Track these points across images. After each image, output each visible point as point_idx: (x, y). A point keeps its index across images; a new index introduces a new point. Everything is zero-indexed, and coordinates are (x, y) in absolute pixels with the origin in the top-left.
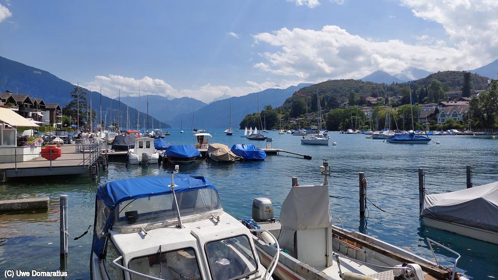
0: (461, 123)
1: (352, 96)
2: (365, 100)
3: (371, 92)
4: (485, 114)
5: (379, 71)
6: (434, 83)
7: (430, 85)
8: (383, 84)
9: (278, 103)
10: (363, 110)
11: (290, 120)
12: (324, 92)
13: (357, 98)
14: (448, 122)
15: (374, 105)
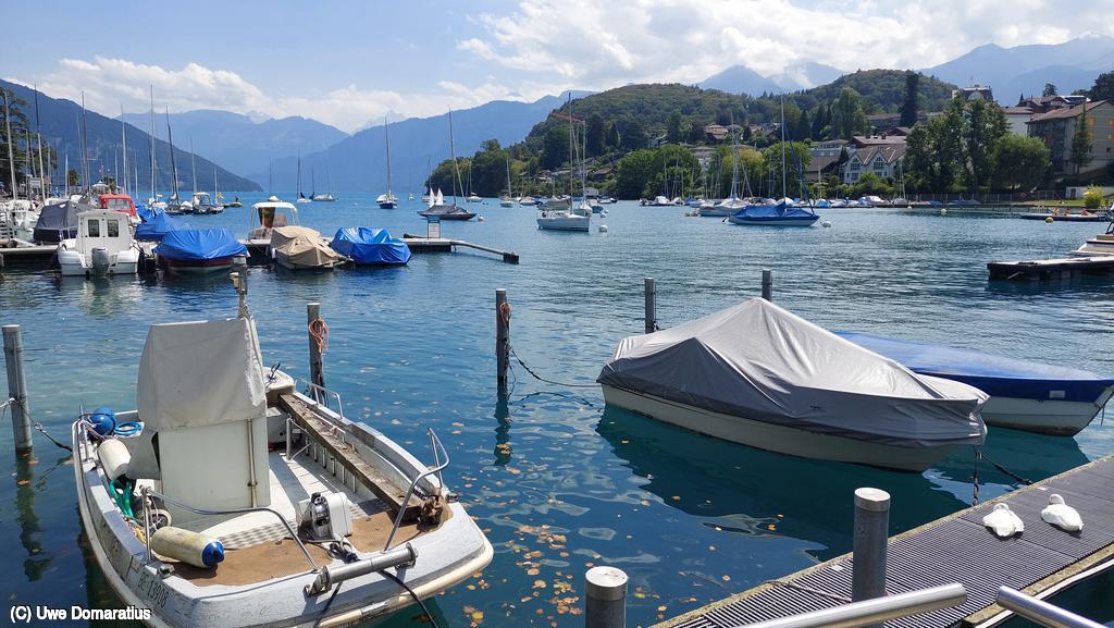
0: (890, 181)
1: (676, 121)
2: (702, 131)
3: (718, 112)
4: (937, 164)
5: (737, 67)
6: (846, 95)
7: (837, 100)
8: (744, 95)
9: (514, 135)
10: (697, 153)
11: (540, 175)
12: (615, 111)
13: (686, 126)
14: (863, 181)
15: (721, 141)
